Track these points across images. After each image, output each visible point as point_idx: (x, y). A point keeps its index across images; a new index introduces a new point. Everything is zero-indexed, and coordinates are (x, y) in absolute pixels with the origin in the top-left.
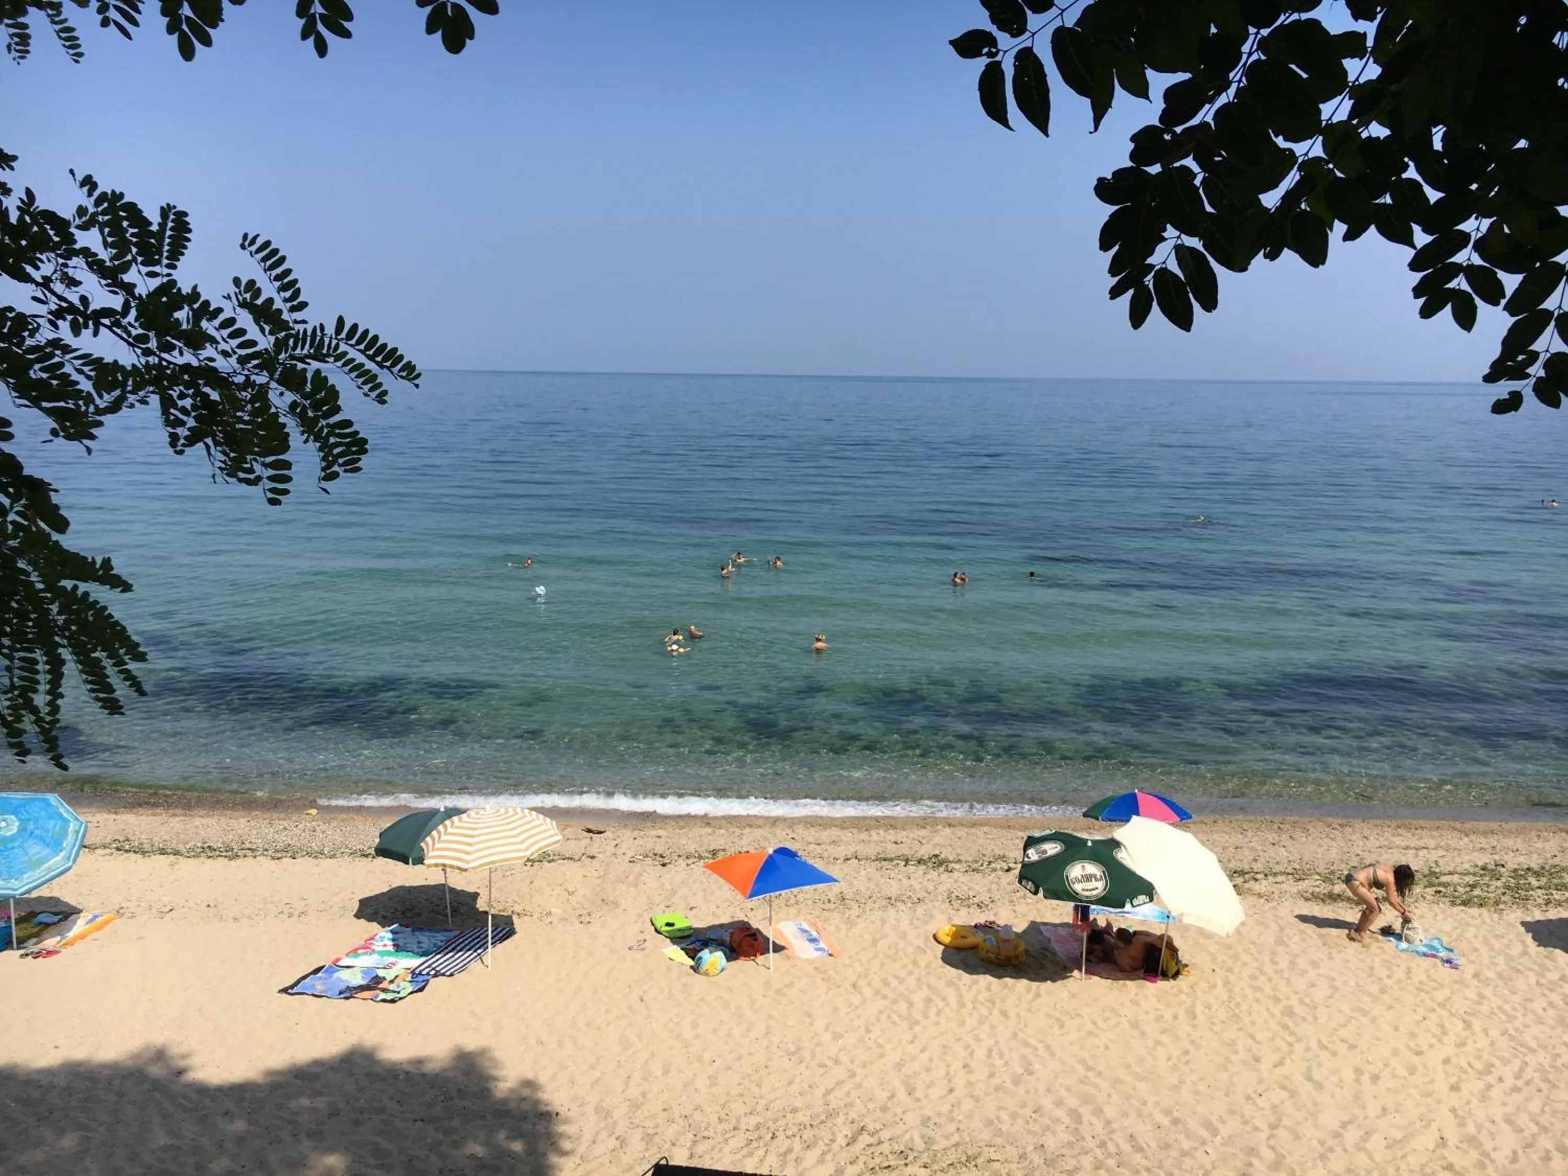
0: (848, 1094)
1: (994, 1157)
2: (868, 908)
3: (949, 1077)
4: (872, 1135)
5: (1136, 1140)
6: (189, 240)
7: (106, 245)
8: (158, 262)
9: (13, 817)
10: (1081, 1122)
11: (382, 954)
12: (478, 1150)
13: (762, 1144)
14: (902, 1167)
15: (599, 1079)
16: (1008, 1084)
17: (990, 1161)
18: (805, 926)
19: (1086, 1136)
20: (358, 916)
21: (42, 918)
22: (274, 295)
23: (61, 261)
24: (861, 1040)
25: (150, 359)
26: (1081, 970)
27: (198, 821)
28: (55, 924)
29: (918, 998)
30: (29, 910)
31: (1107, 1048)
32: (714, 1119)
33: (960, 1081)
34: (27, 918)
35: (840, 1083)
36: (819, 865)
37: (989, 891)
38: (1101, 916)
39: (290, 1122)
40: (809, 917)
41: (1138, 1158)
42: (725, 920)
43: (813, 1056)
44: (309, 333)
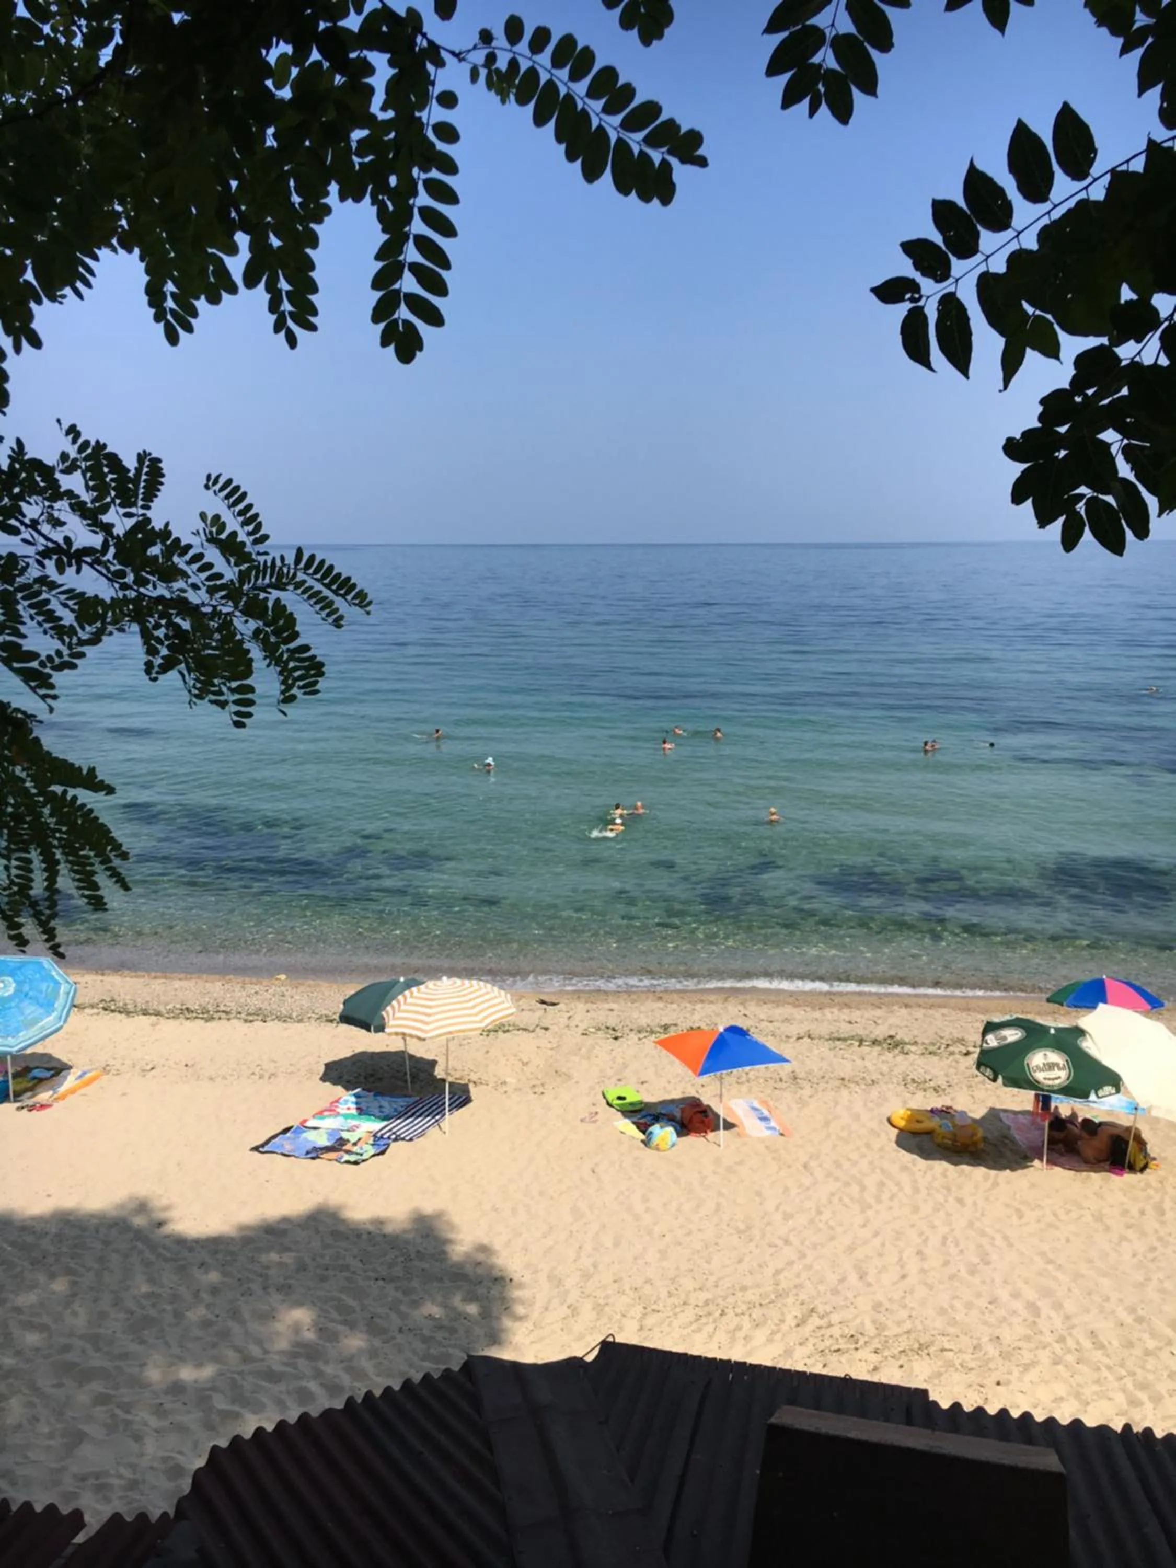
0: (798, 1275)
1: (947, 1346)
2: (820, 1089)
3: (901, 1263)
4: (822, 1317)
5: (1096, 1336)
6: (162, 484)
7: (88, 488)
8: (134, 504)
9: (11, 979)
10: (1039, 1316)
11: (346, 1117)
12: (436, 1311)
13: (711, 1320)
14: (853, 1352)
15: (551, 1248)
16: (963, 1273)
17: (943, 1350)
18: (756, 1104)
19: (1044, 1330)
20: (324, 1079)
21: (36, 1073)
22: (238, 528)
23: (47, 503)
24: (812, 1221)
25: (127, 592)
26: (1041, 1160)
27: (177, 984)
28: (47, 1079)
29: (871, 1182)
30: (24, 1065)
31: (1068, 1241)
32: (664, 1293)
33: (913, 1267)
34: (22, 1073)
35: (790, 1263)
36: (771, 1044)
37: (947, 1075)
38: (1064, 1106)
39: (261, 1276)
40: (761, 1095)
41: (1098, 1355)
42: (676, 1095)
43: (763, 1236)
44: (269, 564)
